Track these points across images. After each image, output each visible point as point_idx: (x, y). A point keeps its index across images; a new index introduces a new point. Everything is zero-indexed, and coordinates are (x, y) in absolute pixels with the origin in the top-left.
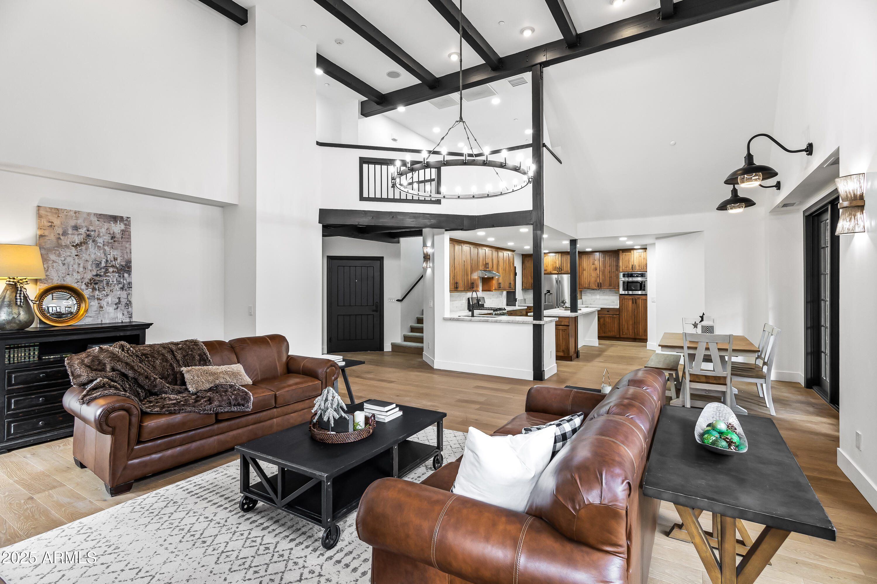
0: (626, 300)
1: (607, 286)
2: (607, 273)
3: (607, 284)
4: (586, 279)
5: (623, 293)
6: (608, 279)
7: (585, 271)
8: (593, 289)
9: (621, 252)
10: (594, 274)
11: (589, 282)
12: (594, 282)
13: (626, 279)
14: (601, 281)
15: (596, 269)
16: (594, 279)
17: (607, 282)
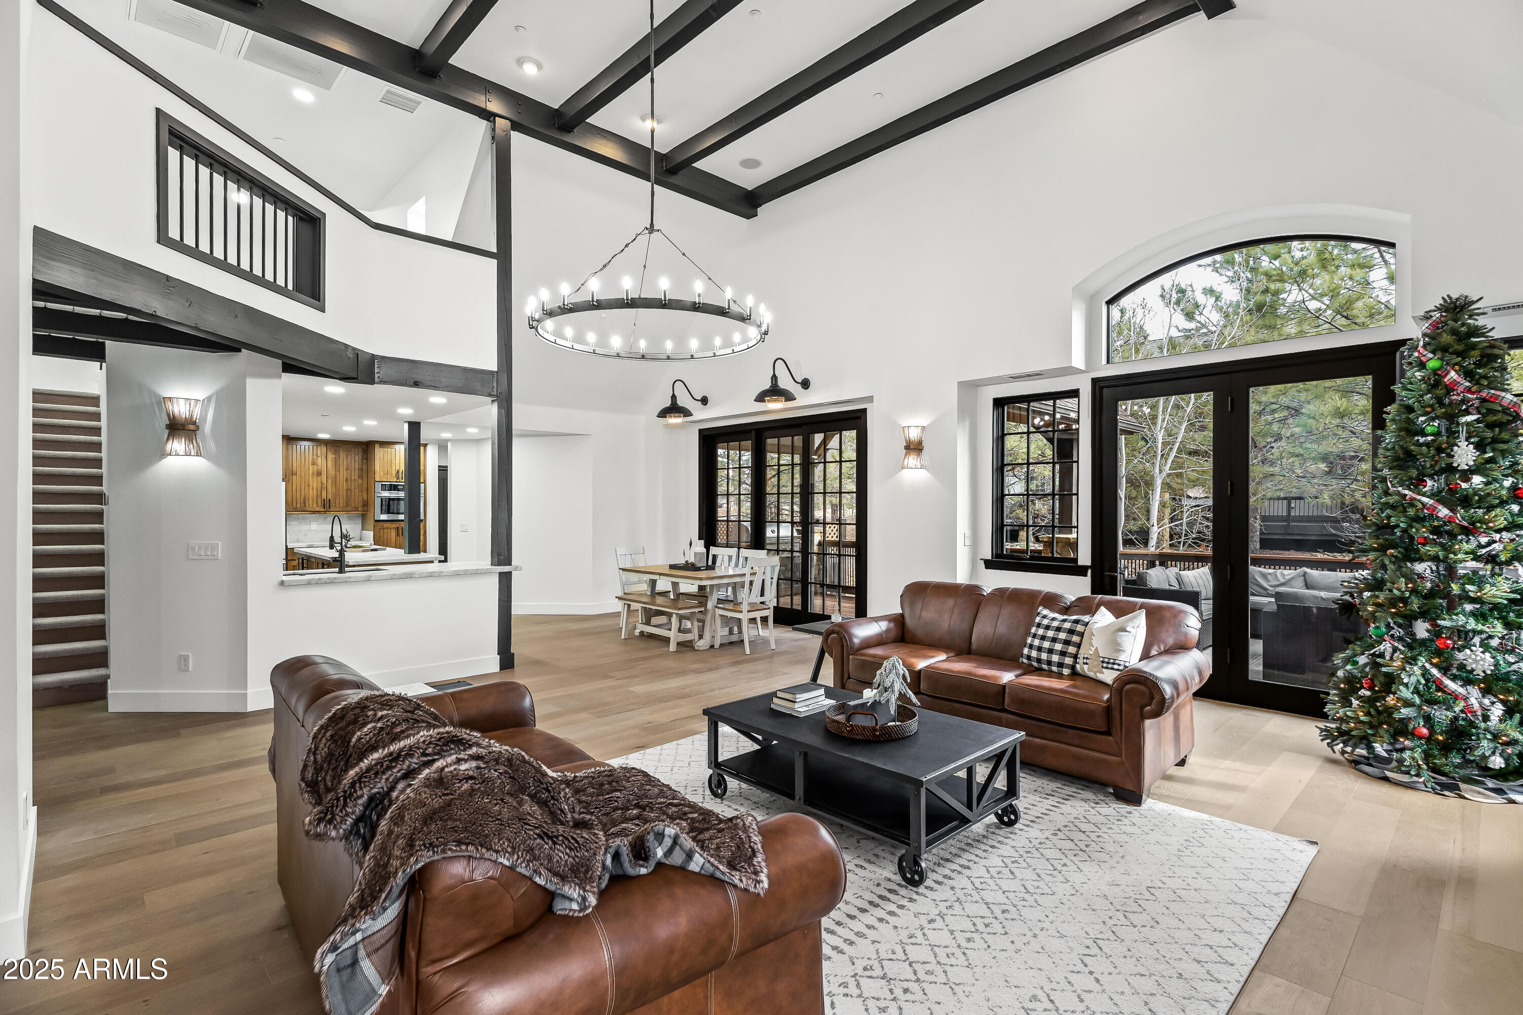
0: (386, 531)
1: (341, 505)
2: (341, 482)
3: (341, 502)
4: (298, 493)
5: (384, 517)
6: (343, 492)
7: (294, 477)
8: (314, 512)
9: (377, 446)
10: (314, 483)
11: (305, 498)
12: (315, 498)
13: (386, 494)
14: (330, 497)
15: (319, 474)
16: (315, 492)
17: (341, 498)
